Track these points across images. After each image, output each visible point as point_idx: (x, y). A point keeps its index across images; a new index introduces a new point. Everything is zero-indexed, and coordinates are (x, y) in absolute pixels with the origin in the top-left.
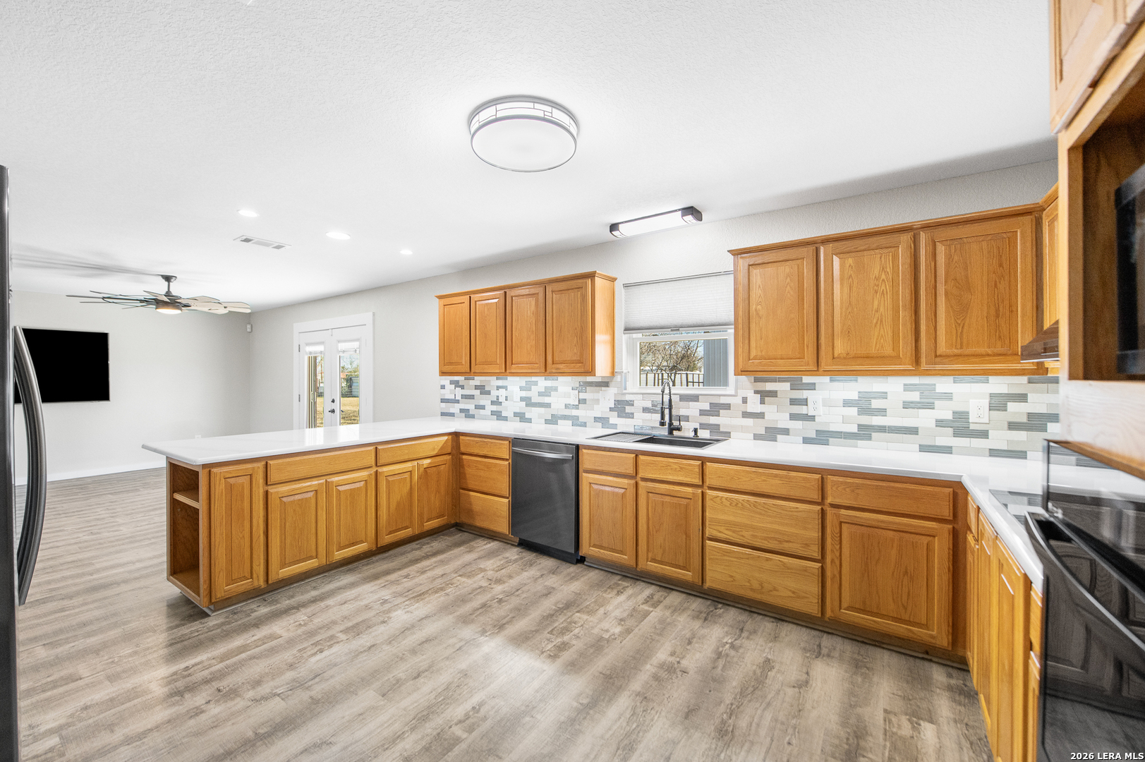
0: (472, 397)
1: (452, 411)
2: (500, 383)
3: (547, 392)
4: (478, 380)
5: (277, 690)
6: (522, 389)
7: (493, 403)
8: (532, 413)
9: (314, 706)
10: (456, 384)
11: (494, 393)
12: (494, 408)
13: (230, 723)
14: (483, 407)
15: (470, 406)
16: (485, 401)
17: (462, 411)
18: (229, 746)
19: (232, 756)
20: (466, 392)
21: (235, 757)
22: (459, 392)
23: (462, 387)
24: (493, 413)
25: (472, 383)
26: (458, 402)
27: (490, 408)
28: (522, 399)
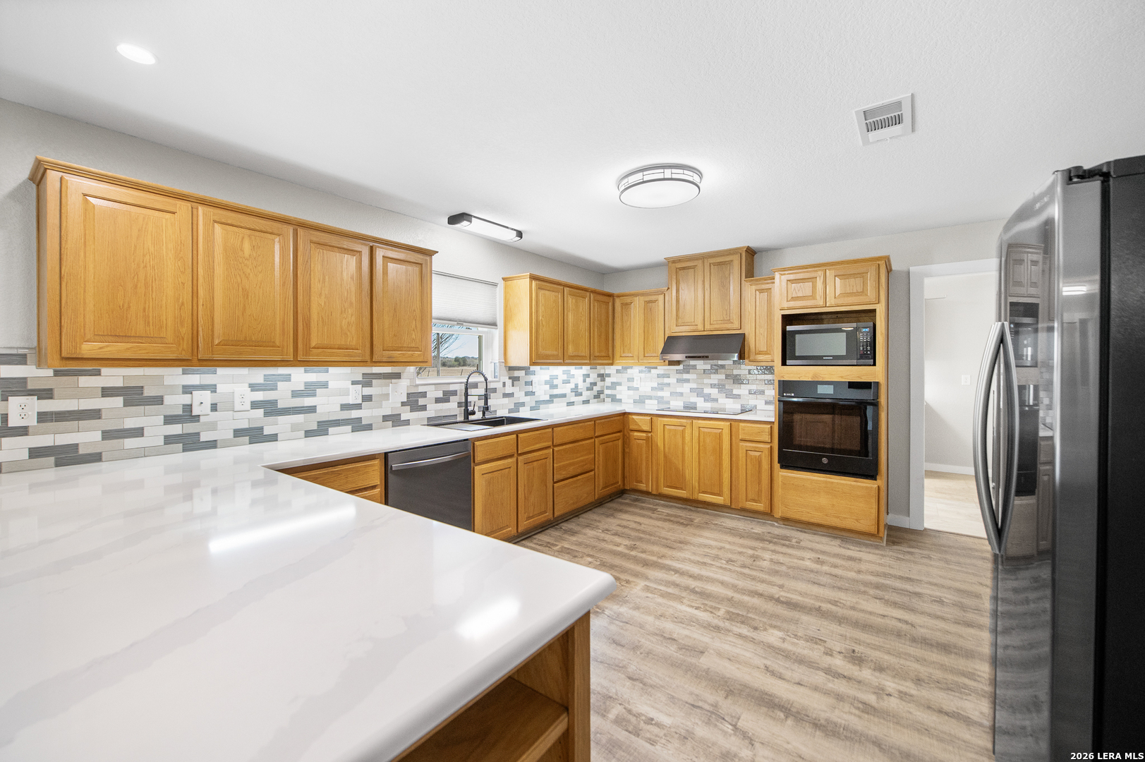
0: (92, 414)
2: (193, 379)
4: (113, 377)
5: (729, 731)
7: (170, 420)
9: (736, 691)
11: (175, 400)
12: (176, 429)
13: (789, 747)
14: (133, 433)
15: (77, 436)
16: (142, 418)
18: (810, 730)
19: (816, 722)
20: (66, 405)
21: (815, 719)
22: (29, 406)
23: (42, 395)
24: (172, 439)
27: (160, 431)
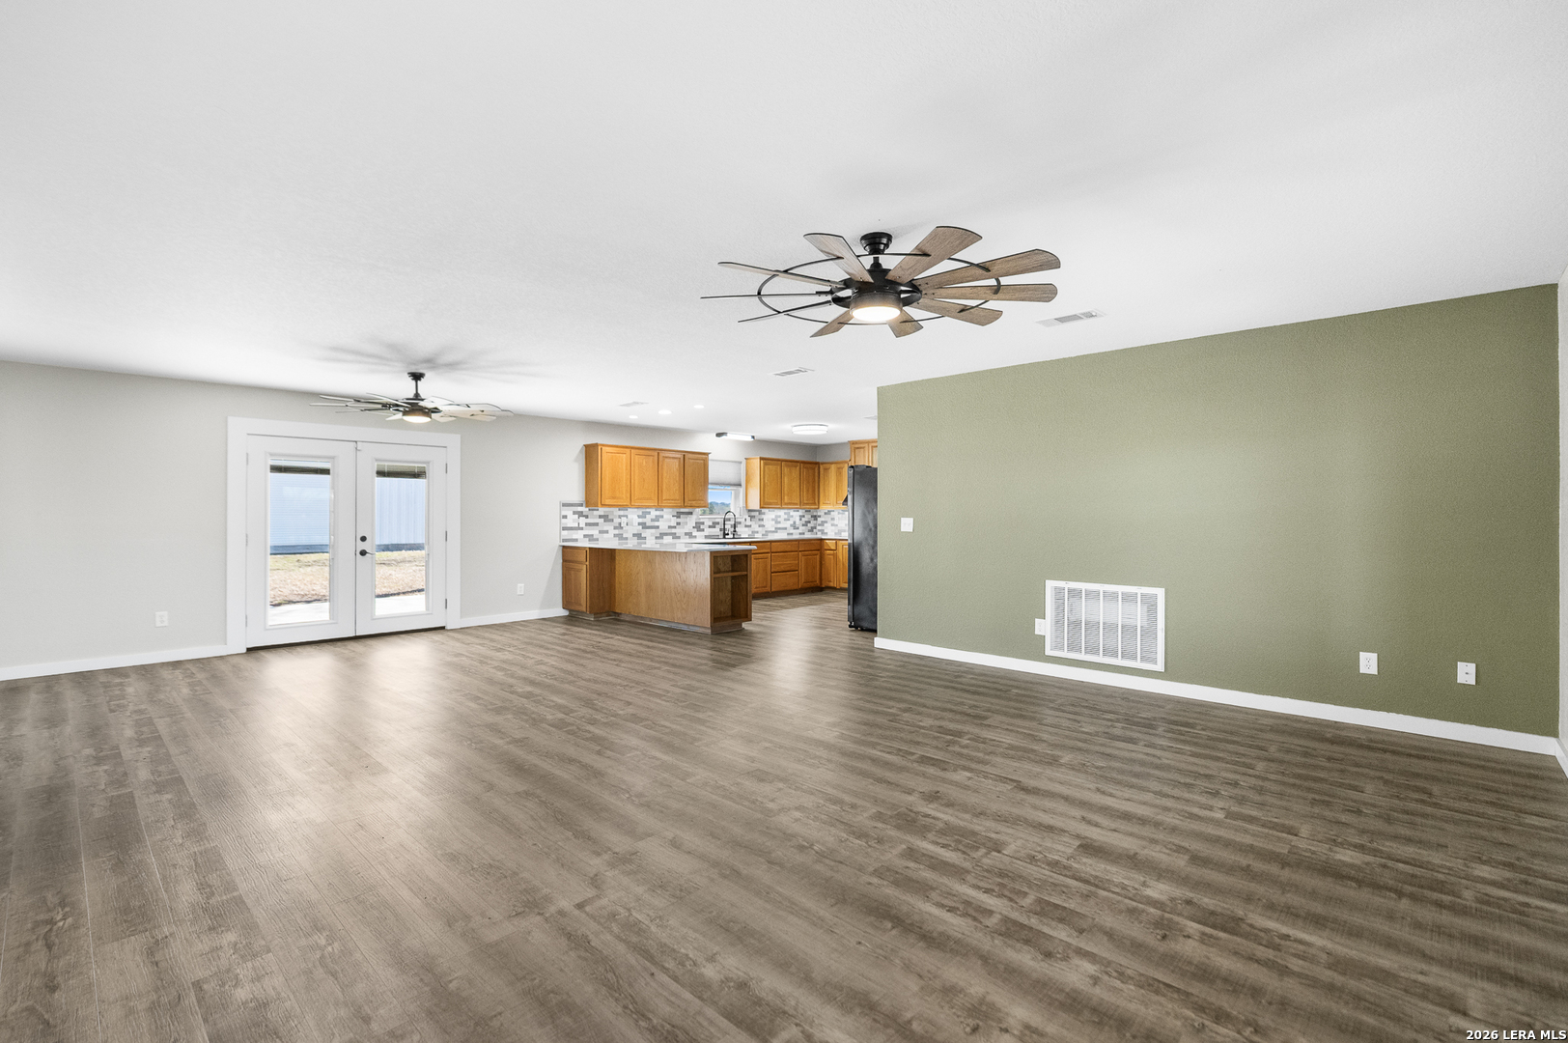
0: (597, 524)
1: (574, 537)
2: (622, 513)
3: (657, 518)
4: (602, 511)
6: (639, 517)
7: (615, 528)
8: (647, 533)
10: (581, 514)
11: (617, 520)
12: (617, 532)
14: (607, 532)
15: (594, 532)
16: (609, 527)
17: (585, 536)
20: (589, 521)
22: (583, 521)
23: (587, 517)
24: (615, 535)
25: (595, 513)
26: (582, 529)
27: (612, 532)
28: (639, 524)
